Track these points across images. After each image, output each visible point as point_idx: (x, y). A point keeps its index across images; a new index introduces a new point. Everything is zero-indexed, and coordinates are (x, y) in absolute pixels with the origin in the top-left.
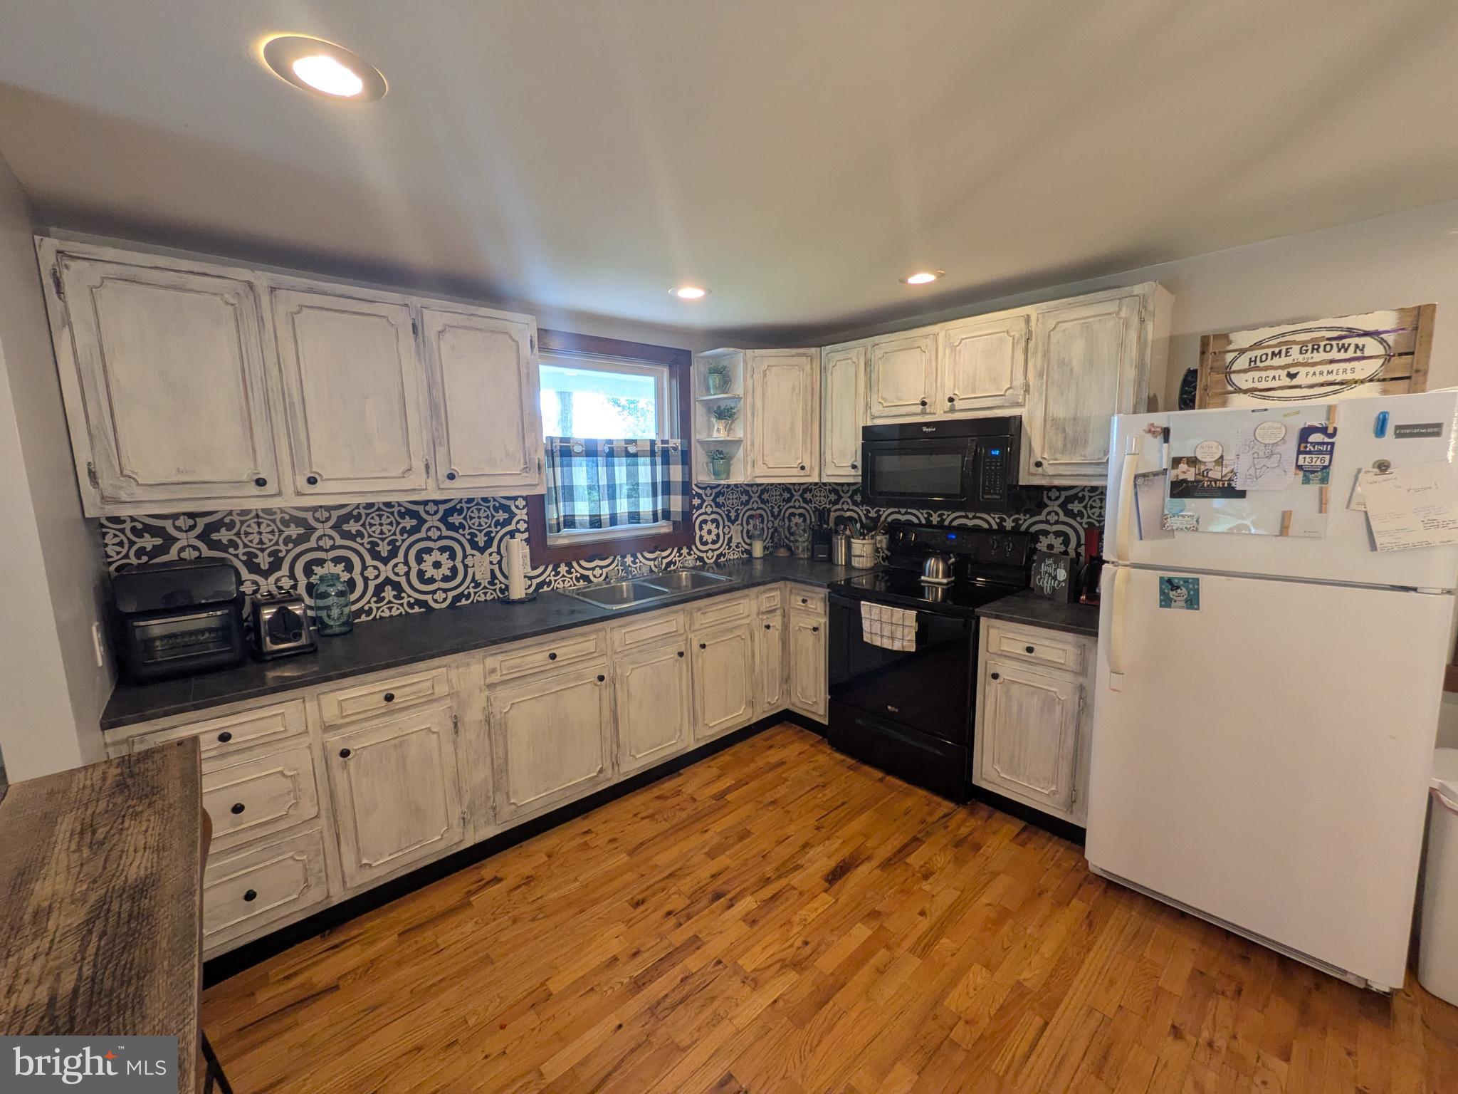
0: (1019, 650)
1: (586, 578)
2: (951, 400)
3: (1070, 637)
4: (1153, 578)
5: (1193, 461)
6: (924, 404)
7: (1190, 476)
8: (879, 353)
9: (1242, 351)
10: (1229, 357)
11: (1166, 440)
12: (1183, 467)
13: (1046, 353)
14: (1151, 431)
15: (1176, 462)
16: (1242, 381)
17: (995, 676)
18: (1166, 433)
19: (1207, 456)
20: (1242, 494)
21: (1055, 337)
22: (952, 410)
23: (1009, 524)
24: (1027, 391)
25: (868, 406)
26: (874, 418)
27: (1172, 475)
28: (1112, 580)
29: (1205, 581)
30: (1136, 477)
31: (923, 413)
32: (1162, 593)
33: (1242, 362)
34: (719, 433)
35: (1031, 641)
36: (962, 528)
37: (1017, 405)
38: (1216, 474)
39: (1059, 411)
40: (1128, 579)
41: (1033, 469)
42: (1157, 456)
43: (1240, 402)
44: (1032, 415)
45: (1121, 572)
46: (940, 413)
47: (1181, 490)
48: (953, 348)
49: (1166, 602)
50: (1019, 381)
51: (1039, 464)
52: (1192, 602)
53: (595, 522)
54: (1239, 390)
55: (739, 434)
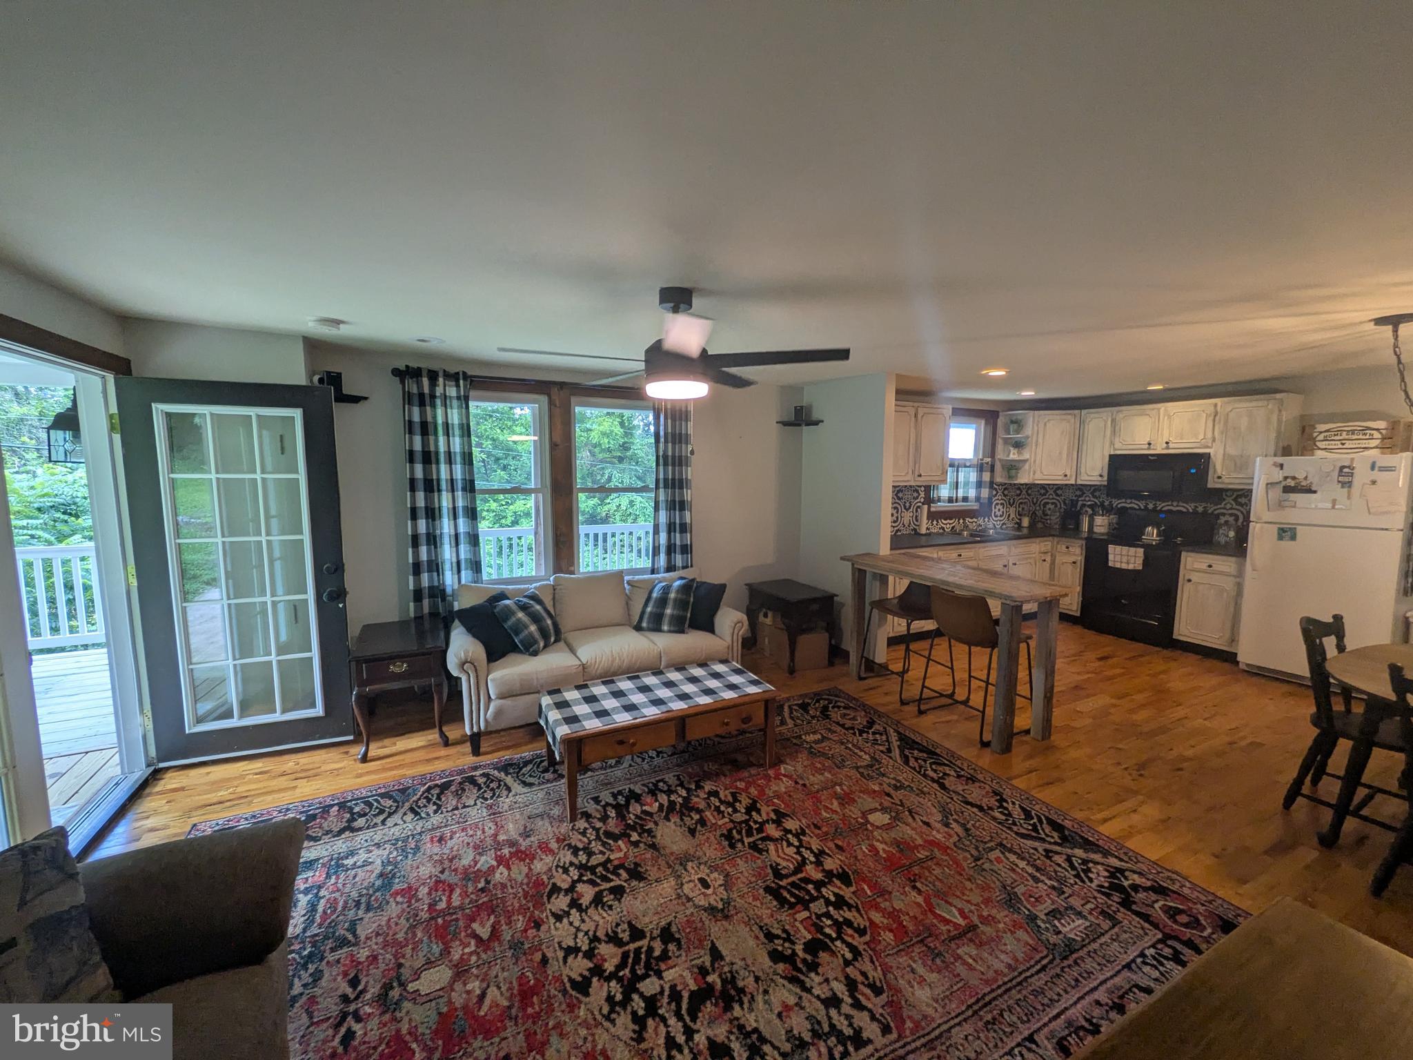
0: (1204, 566)
1: (943, 529)
2: (1167, 443)
3: (1233, 559)
4: (1275, 529)
5: (1294, 478)
6: (1149, 444)
7: (1292, 483)
8: (1121, 415)
9: (1321, 432)
10: (1315, 434)
11: (1282, 468)
12: (1289, 480)
13: (1226, 422)
14: (1275, 464)
15: (1286, 478)
16: (1320, 444)
17: (1189, 581)
18: (1281, 466)
19: (1301, 476)
20: (1315, 492)
21: (1232, 415)
22: (1168, 448)
23: (1200, 509)
24: (1214, 440)
25: (1112, 443)
26: (1115, 450)
27: (1284, 483)
28: (1255, 529)
29: (1299, 528)
30: (1267, 484)
31: (1149, 449)
32: (1279, 534)
33: (1321, 437)
34: (1014, 455)
35: (1210, 562)
36: (1170, 511)
37: (1207, 447)
38: (1304, 483)
39: (1232, 451)
40: (1262, 528)
41: (1216, 480)
42: (1278, 475)
43: (1319, 453)
44: (1217, 453)
45: (1258, 526)
46: (1159, 449)
47: (1287, 490)
48: (1169, 417)
49: (1280, 538)
50: (1209, 435)
51: (1219, 477)
52: (1293, 538)
53: (950, 500)
54: (1319, 449)
55: (1026, 456)
